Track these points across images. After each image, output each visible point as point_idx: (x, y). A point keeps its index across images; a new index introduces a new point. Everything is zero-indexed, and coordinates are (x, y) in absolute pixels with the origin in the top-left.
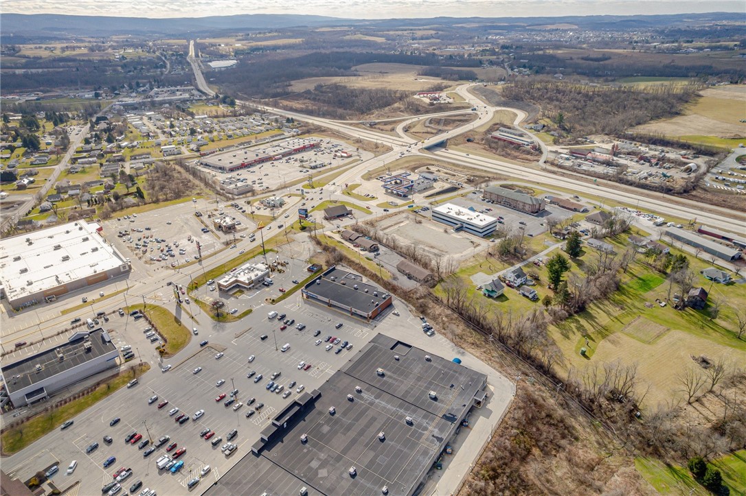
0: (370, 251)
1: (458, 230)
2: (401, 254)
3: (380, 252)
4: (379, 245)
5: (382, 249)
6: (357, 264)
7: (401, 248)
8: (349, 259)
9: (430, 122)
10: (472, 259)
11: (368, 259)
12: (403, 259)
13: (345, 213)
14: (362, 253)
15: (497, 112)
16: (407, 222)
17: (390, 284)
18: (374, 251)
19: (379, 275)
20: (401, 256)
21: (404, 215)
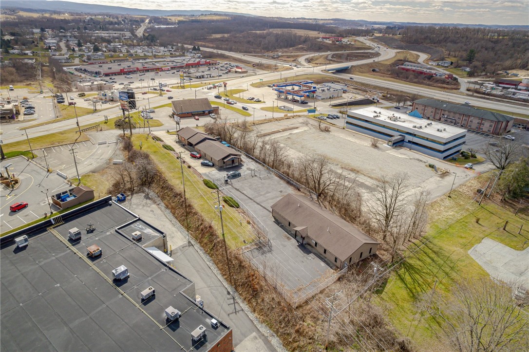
0: (221, 169)
1: (398, 144)
2: (288, 179)
3: (243, 171)
4: (243, 158)
5: (248, 166)
6: (177, 195)
7: (289, 166)
8: (165, 181)
9: (333, 57)
10: (448, 202)
11: (207, 184)
12: (290, 190)
13: (207, 109)
14: (203, 170)
15: (398, 52)
16: (306, 128)
17: (241, 266)
18: (228, 169)
19: (219, 232)
20: (288, 183)
21: (301, 120)
